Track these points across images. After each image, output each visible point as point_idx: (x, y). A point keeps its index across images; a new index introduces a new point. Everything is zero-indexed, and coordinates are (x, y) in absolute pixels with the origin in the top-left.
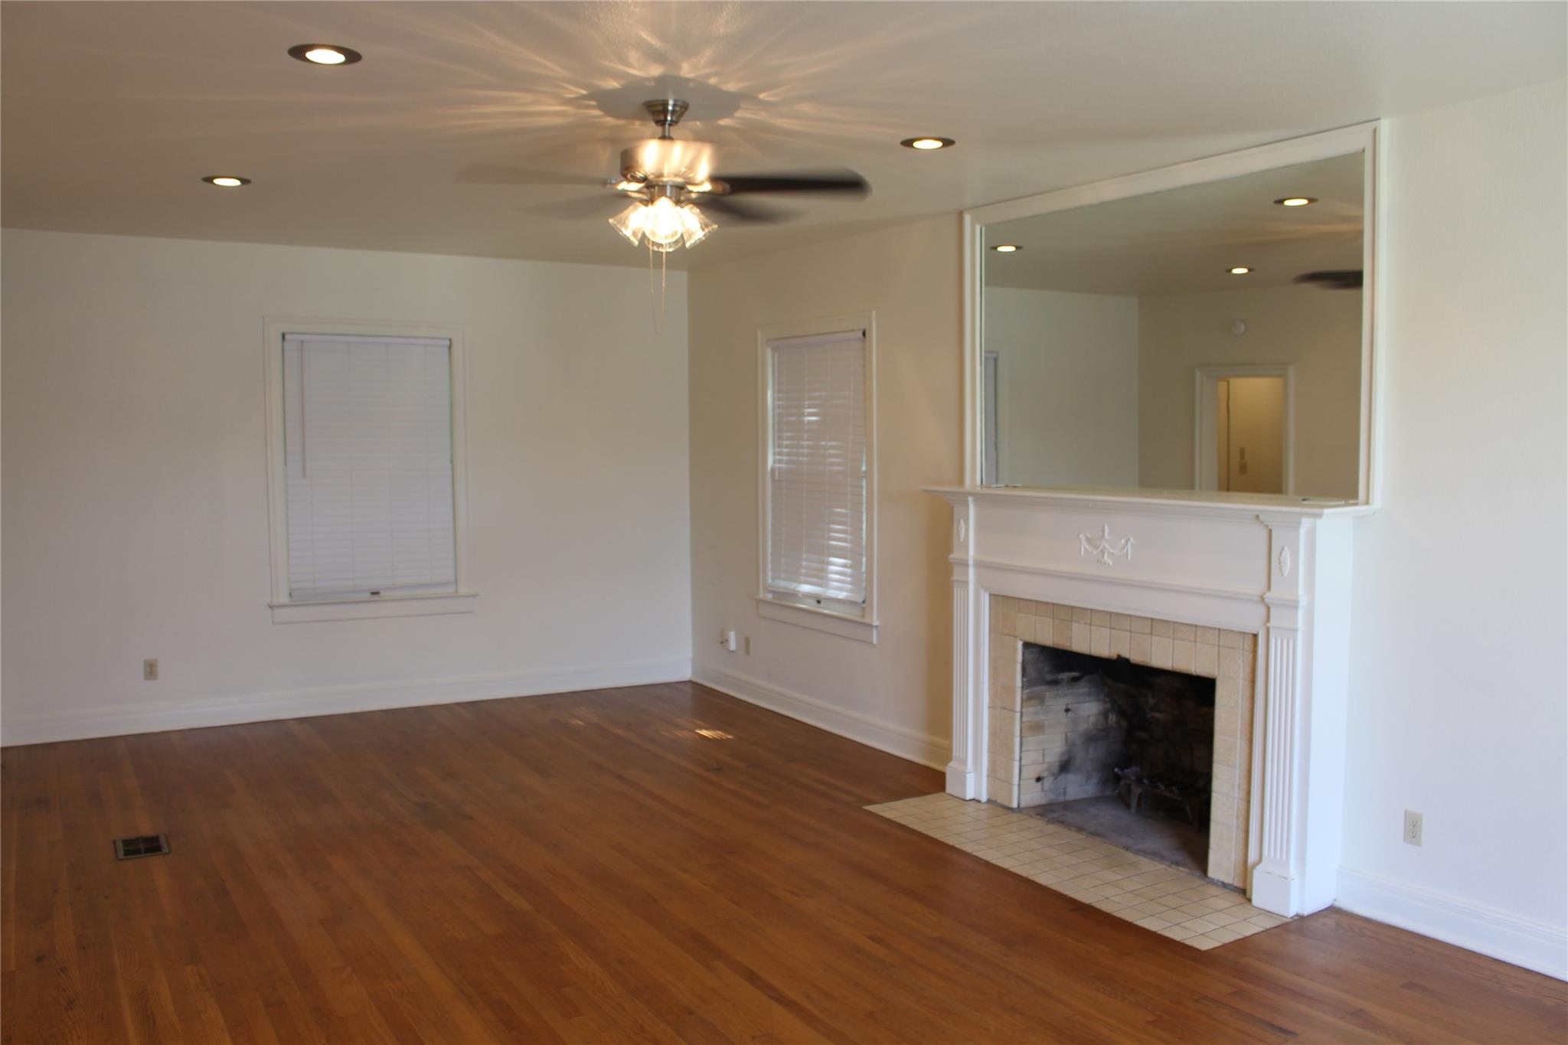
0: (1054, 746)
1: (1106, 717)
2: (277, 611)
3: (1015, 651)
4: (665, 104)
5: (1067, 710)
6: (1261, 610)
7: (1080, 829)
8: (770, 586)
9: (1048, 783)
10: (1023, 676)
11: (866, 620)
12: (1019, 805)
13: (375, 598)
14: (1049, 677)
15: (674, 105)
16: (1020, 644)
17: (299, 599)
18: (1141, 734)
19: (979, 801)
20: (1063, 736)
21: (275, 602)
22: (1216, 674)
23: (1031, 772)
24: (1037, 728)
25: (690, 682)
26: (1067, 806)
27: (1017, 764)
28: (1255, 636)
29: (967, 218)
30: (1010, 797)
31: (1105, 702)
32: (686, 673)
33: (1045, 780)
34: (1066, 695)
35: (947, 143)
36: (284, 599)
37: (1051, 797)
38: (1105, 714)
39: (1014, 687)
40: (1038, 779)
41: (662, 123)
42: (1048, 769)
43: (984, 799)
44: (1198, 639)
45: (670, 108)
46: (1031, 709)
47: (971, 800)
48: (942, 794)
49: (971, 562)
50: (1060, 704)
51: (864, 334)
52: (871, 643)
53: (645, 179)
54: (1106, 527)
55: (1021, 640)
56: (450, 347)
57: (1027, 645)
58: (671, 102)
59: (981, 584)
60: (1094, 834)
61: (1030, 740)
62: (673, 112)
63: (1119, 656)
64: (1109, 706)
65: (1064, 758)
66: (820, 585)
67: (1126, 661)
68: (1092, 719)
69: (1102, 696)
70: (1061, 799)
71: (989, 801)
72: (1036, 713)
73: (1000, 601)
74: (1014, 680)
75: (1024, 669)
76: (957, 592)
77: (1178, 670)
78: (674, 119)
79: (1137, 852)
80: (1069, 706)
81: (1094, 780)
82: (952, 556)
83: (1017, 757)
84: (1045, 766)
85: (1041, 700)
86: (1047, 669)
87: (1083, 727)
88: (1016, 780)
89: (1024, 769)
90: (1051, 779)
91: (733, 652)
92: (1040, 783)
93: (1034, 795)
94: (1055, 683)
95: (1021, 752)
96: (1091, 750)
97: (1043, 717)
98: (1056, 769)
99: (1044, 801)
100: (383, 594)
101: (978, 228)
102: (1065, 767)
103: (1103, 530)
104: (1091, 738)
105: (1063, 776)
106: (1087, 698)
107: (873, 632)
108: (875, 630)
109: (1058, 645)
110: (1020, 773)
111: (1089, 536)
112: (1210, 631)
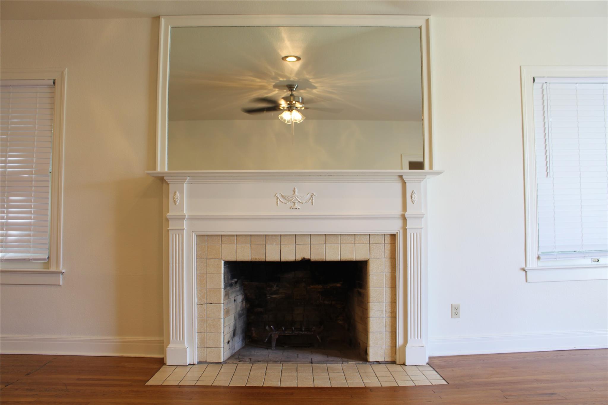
0: (232, 322)
1: (243, 303)
3: (220, 268)
5: (235, 301)
6: (400, 223)
10: (224, 282)
11: (53, 269)
12: (224, 359)
14: (230, 282)
16: (223, 262)
18: (259, 309)
19: (193, 364)
22: (368, 258)
23: (226, 339)
24: (228, 312)
27: (222, 335)
28: (395, 235)
30: (220, 358)
31: (243, 295)
33: (230, 343)
34: (234, 292)
37: (232, 351)
39: (220, 289)
43: (196, 363)
44: (357, 242)
46: (226, 302)
47: (187, 365)
48: (165, 367)
49: (185, 217)
50: (233, 297)
51: (54, 83)
52: (60, 285)
54: (296, 189)
55: (223, 260)
57: (229, 264)
61: (226, 320)
63: (304, 259)
64: (243, 297)
65: (234, 328)
67: (309, 260)
68: (240, 305)
69: (242, 292)
71: (200, 363)
72: (228, 304)
73: (202, 239)
74: (220, 285)
75: (225, 278)
76: (172, 238)
77: (344, 260)
82: (168, 214)
85: (229, 296)
86: (230, 277)
87: (238, 310)
88: (222, 345)
93: (227, 352)
94: (231, 285)
96: (240, 323)
98: (232, 335)
99: (229, 355)
101: (169, 29)
102: (234, 333)
103: (294, 191)
104: (240, 316)
105: (234, 339)
106: (239, 293)
107: (60, 276)
108: (61, 275)
109: (256, 259)
110: (224, 340)
111: (283, 195)
112: (364, 237)
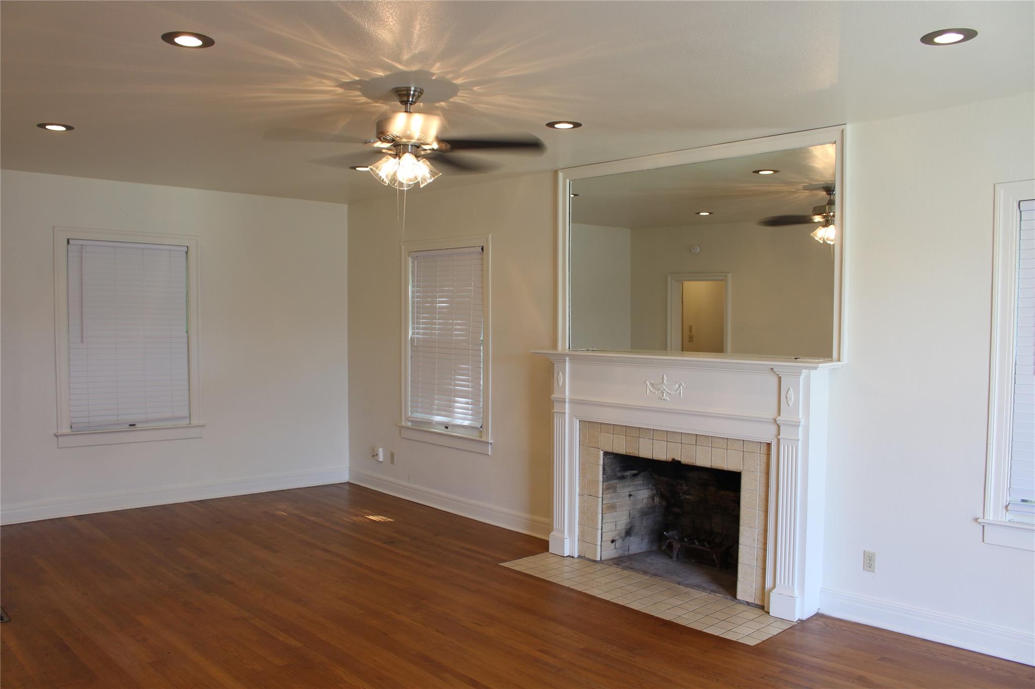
0: (621, 519)
1: (653, 499)
2: (60, 439)
3: (599, 458)
4: (409, 90)
5: (630, 496)
6: (774, 428)
7: (646, 573)
8: (409, 417)
9: (618, 543)
10: (603, 474)
11: (484, 439)
12: (601, 559)
13: (133, 428)
14: (619, 474)
15: (415, 91)
16: (602, 453)
17: (76, 430)
18: (677, 510)
19: (573, 557)
20: (628, 513)
21: (60, 432)
22: (742, 469)
23: (608, 537)
24: (612, 508)
25: (348, 483)
26: (631, 557)
27: (600, 531)
28: (769, 445)
29: (561, 175)
30: (596, 556)
31: (653, 490)
32: (344, 477)
33: (617, 542)
34: (629, 486)
35: (576, 125)
36: (67, 430)
37: (620, 552)
38: (652, 498)
39: (598, 482)
40: (613, 541)
41: (405, 103)
42: (619, 534)
43: (576, 556)
44: (729, 448)
45: (412, 93)
46: (609, 496)
47: (567, 556)
48: (547, 553)
49: (567, 400)
50: (626, 492)
51: (482, 249)
52: (488, 455)
53: (393, 140)
54: (665, 376)
55: (602, 450)
56: (187, 252)
57: (606, 454)
58: (413, 89)
59: (573, 415)
60: (656, 575)
61: (608, 516)
62: (414, 95)
63: (673, 459)
64: (655, 492)
65: (629, 527)
66: (449, 417)
67: (679, 462)
68: (645, 501)
69: (651, 486)
70: (627, 553)
71: (580, 557)
72: (611, 498)
73: (586, 425)
74: (598, 476)
75: (604, 470)
76: (556, 420)
77: (715, 468)
78: (414, 100)
79: (687, 586)
80: (631, 493)
81: (646, 541)
82: (553, 396)
83: (600, 528)
84: (617, 532)
85: (615, 489)
86: (618, 469)
87: (639, 506)
88: (599, 543)
89: (604, 534)
90: (620, 541)
91: (381, 462)
92: (614, 543)
93: (610, 552)
94: (623, 478)
95: (602, 524)
96: (644, 522)
97: (615, 500)
98: (623, 534)
99: (616, 555)
100: (137, 426)
101: (568, 181)
102: (629, 532)
103: (663, 379)
104: (644, 513)
105: (628, 538)
106: (642, 488)
107: (488, 447)
108: (490, 445)
109: (630, 453)
110: (601, 537)
111: (652, 382)
112: (737, 442)
